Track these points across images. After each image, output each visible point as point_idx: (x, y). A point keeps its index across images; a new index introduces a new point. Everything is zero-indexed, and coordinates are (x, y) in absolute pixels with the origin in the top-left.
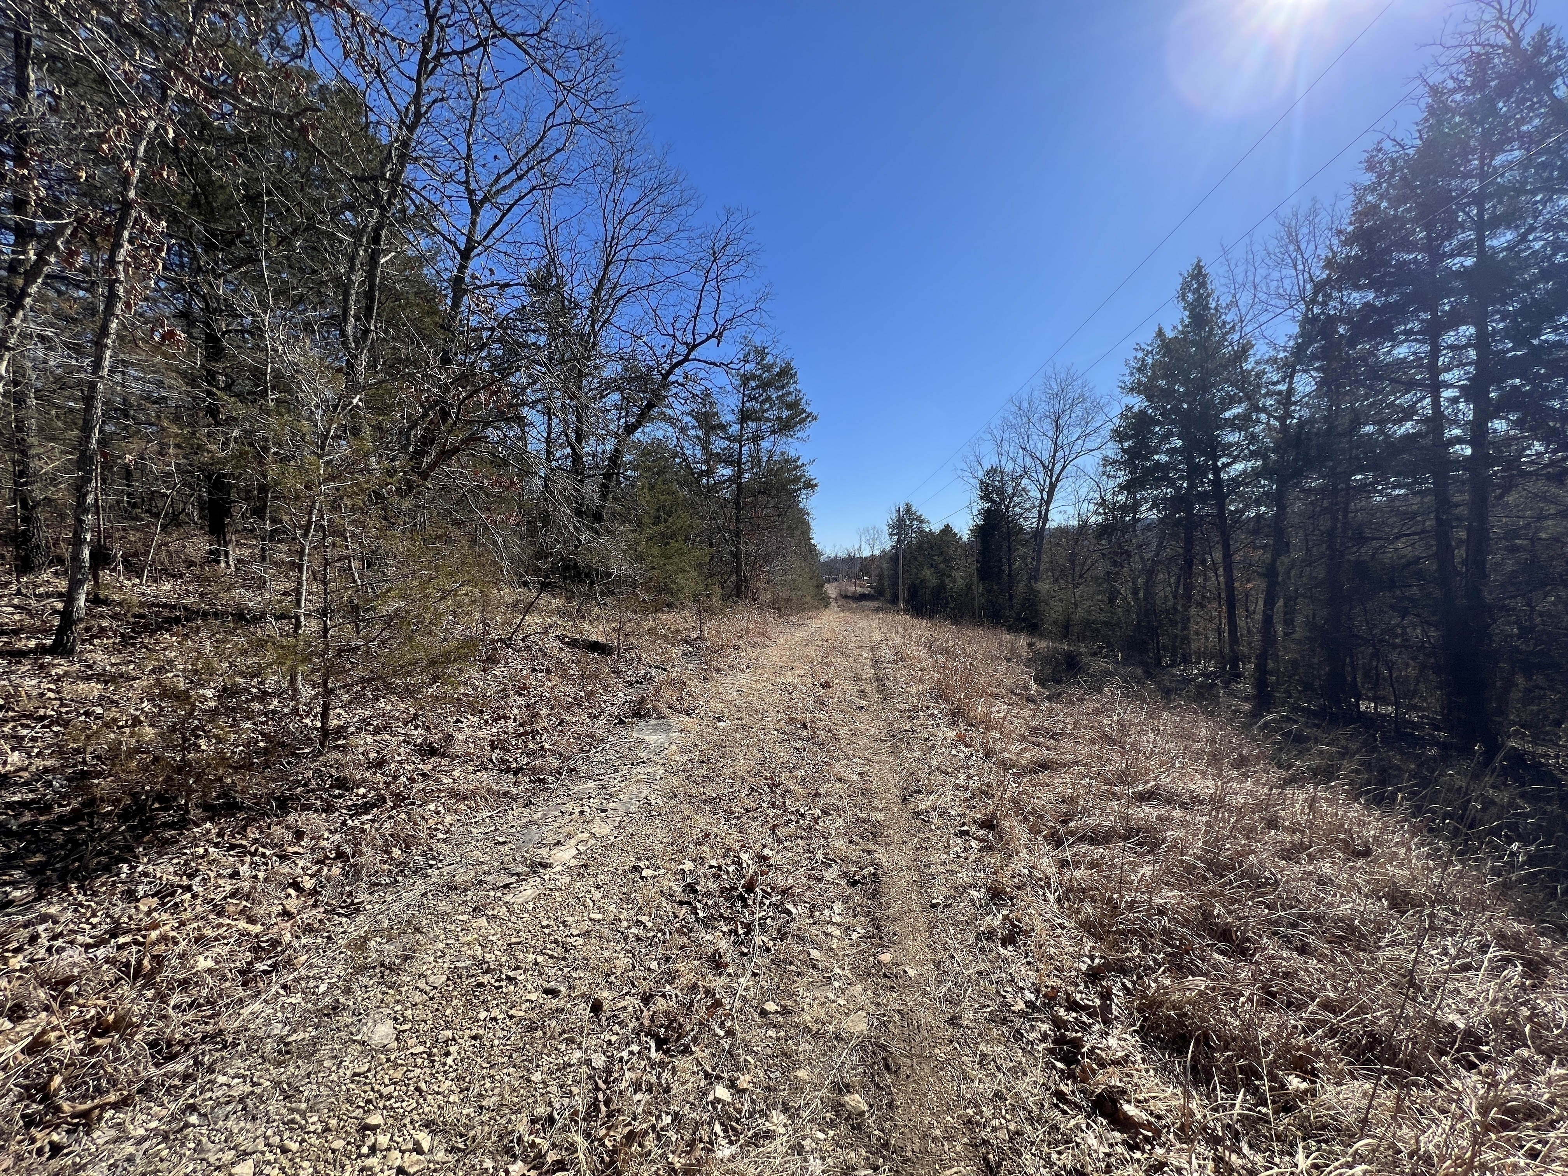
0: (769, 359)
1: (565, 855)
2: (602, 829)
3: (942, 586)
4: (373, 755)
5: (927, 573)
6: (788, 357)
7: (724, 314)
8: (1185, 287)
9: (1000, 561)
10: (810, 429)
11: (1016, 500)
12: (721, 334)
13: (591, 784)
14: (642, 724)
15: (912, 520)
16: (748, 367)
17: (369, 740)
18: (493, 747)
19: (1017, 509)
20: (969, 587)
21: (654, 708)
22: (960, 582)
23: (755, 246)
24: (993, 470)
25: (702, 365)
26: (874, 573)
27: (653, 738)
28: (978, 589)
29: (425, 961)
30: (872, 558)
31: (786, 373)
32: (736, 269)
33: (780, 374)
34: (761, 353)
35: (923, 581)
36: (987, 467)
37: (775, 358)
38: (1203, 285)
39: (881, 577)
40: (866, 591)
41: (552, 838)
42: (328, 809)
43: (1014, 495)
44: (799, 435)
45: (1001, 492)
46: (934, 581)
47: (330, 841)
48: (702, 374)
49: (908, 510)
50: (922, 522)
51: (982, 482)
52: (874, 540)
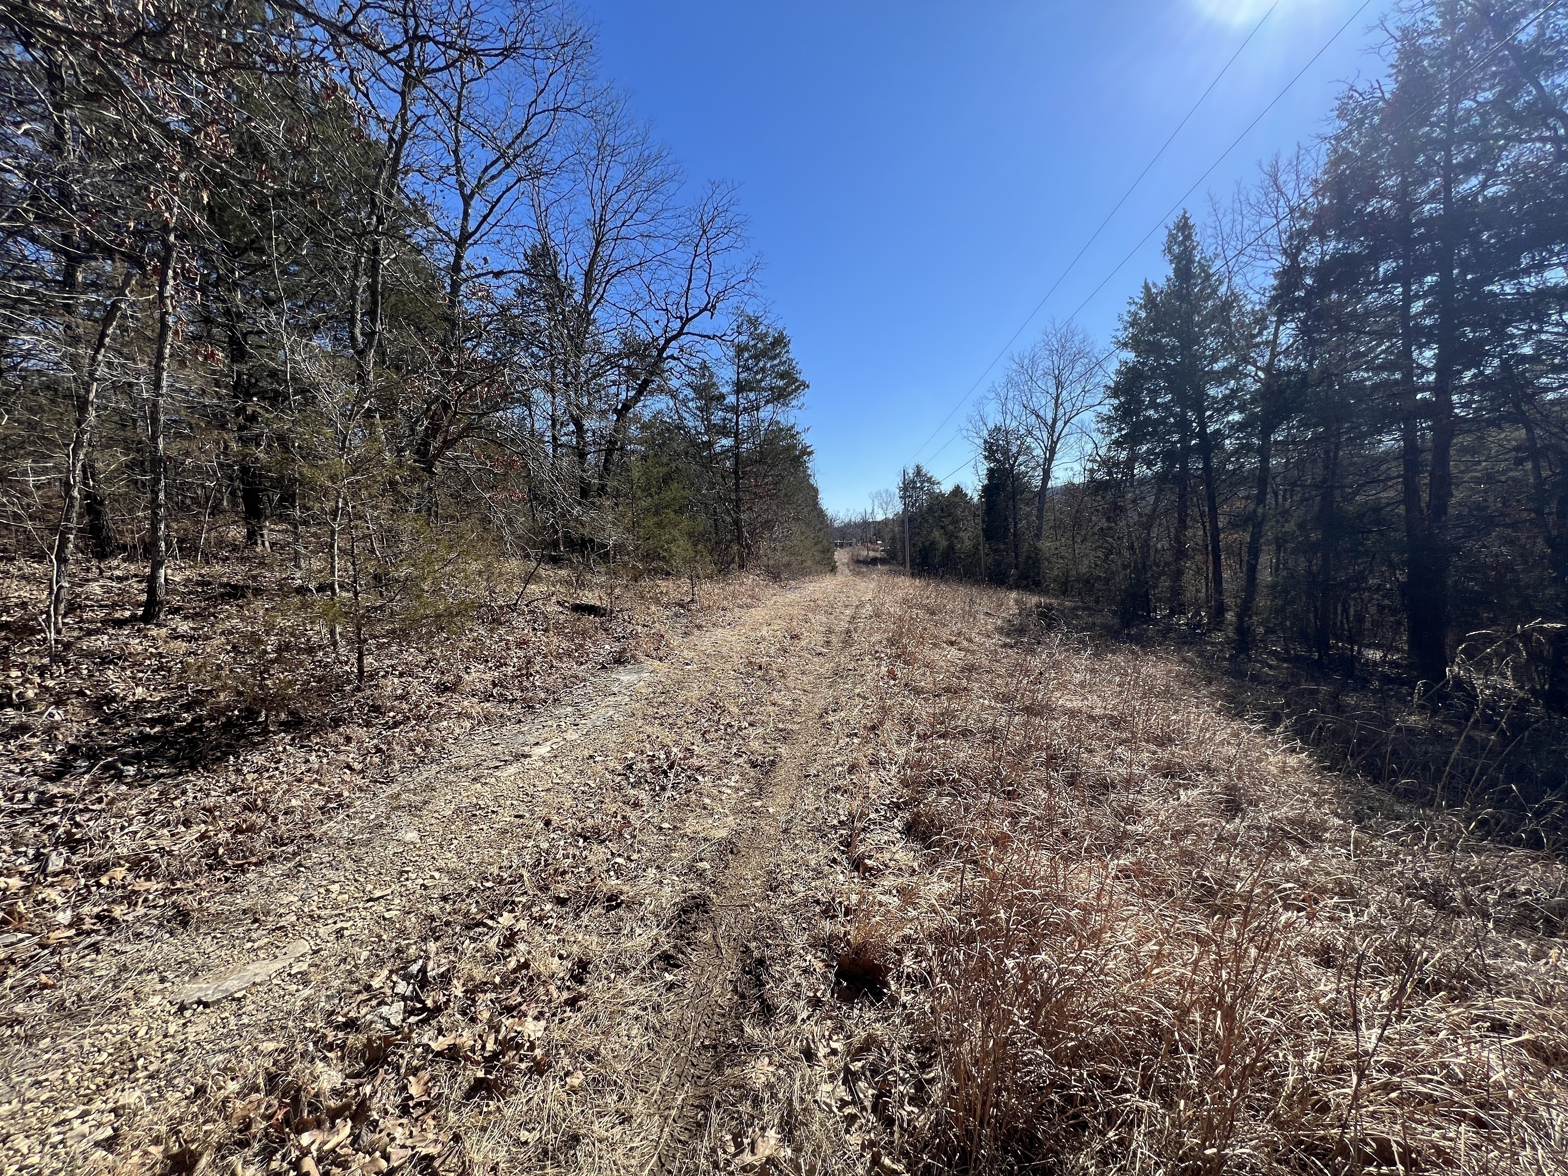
0: (762, 329)
1: (543, 750)
2: (571, 735)
3: (951, 547)
4: (399, 692)
5: (937, 534)
6: (780, 326)
7: (717, 285)
8: (1172, 237)
9: (1006, 520)
10: (804, 398)
11: (1021, 459)
12: (714, 307)
13: (569, 709)
14: (621, 668)
15: (922, 482)
16: (741, 338)
17: (396, 681)
18: (494, 685)
19: (1023, 468)
20: (976, 547)
21: (633, 656)
22: (967, 543)
23: (743, 219)
24: (998, 429)
25: (698, 338)
26: (888, 537)
27: (626, 678)
28: (984, 548)
29: (439, 804)
30: (886, 522)
31: (780, 341)
32: (725, 241)
33: (773, 344)
34: (754, 322)
35: (933, 543)
36: (991, 426)
37: (770, 326)
38: (1188, 237)
39: (893, 539)
40: (878, 555)
41: (532, 740)
42: (368, 724)
43: (1019, 453)
44: (794, 403)
45: (1006, 452)
46: (944, 543)
47: (370, 744)
48: (698, 347)
49: (918, 472)
50: (933, 483)
51: (986, 442)
52: (887, 504)
